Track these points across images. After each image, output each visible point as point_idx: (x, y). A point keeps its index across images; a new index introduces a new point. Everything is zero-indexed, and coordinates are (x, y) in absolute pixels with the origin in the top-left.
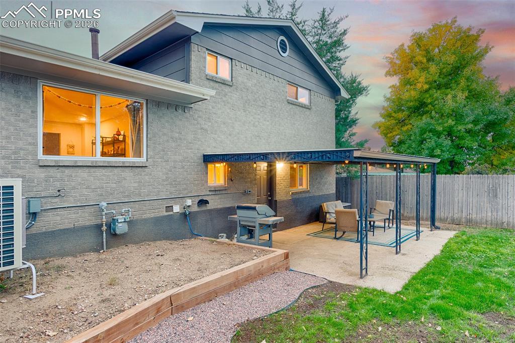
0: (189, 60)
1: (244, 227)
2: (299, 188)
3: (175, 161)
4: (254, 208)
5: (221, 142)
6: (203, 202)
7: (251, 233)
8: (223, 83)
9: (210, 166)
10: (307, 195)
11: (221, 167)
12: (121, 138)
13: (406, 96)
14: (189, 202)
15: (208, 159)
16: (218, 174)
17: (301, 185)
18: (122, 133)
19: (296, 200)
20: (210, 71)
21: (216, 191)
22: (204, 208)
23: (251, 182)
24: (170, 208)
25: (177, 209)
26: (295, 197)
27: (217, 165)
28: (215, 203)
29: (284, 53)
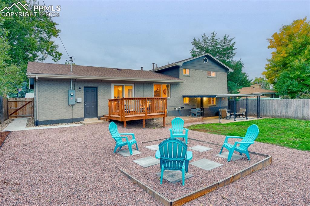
0: (179, 72)
1: (193, 113)
2: (212, 104)
3: (176, 98)
4: (196, 109)
5: (187, 92)
6: (183, 108)
7: (195, 115)
8: (188, 76)
9: (184, 98)
10: (215, 107)
11: (187, 98)
12: (158, 90)
13: (276, 60)
14: (179, 107)
15: (184, 97)
16: (186, 100)
17: (213, 103)
18: (158, 89)
19: (211, 108)
20: (184, 74)
21: (186, 105)
22: (183, 109)
23: (195, 102)
24: (175, 109)
25: (177, 109)
26: (210, 107)
27: (186, 98)
28: (185, 108)
29: (206, 62)
